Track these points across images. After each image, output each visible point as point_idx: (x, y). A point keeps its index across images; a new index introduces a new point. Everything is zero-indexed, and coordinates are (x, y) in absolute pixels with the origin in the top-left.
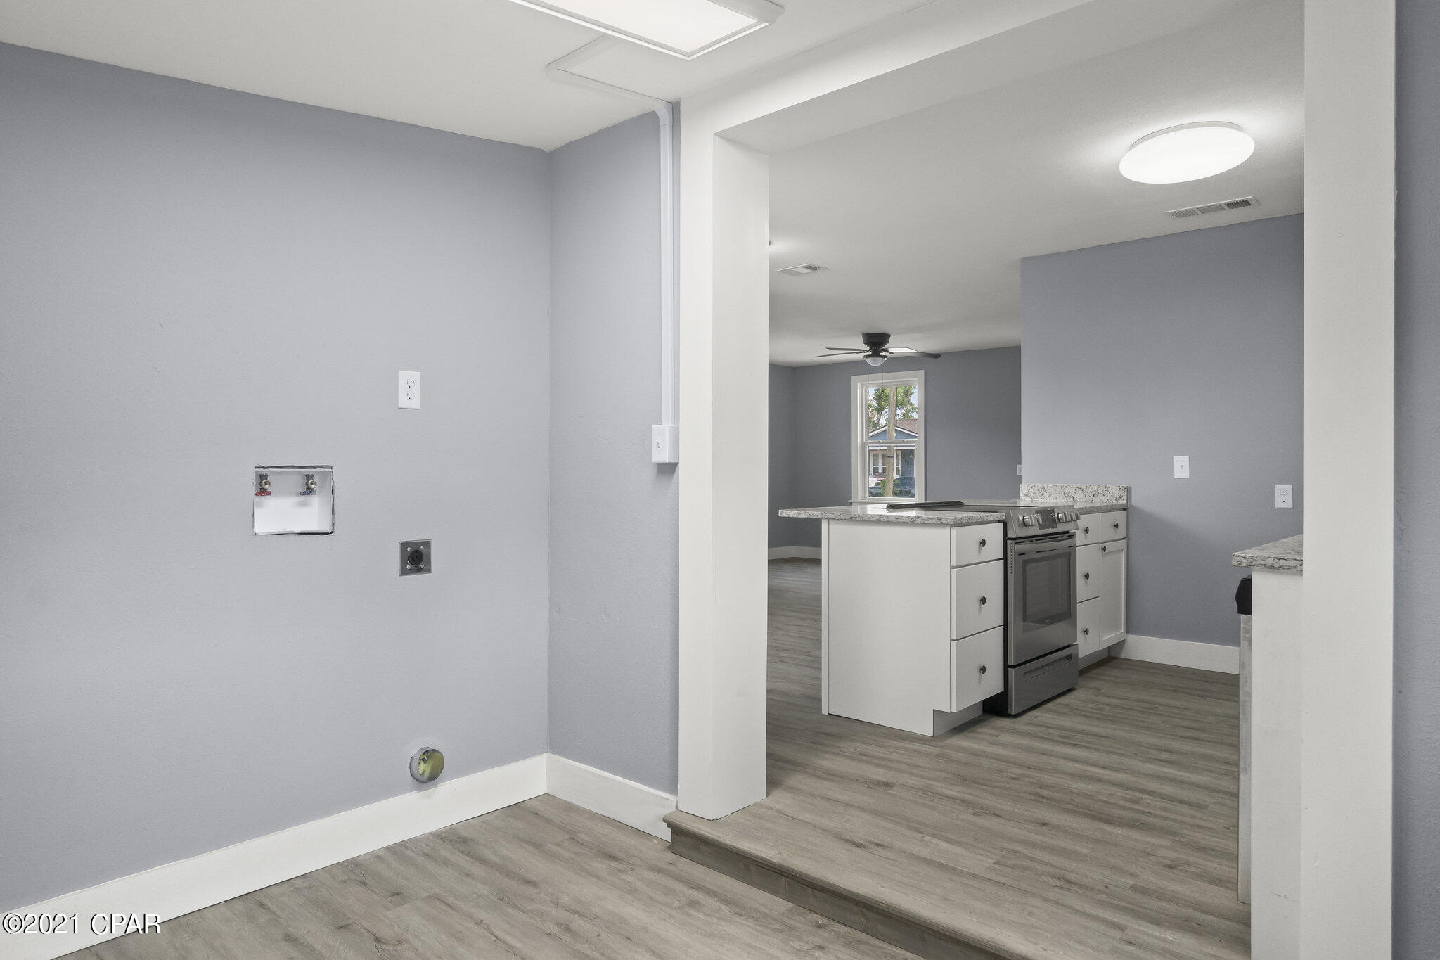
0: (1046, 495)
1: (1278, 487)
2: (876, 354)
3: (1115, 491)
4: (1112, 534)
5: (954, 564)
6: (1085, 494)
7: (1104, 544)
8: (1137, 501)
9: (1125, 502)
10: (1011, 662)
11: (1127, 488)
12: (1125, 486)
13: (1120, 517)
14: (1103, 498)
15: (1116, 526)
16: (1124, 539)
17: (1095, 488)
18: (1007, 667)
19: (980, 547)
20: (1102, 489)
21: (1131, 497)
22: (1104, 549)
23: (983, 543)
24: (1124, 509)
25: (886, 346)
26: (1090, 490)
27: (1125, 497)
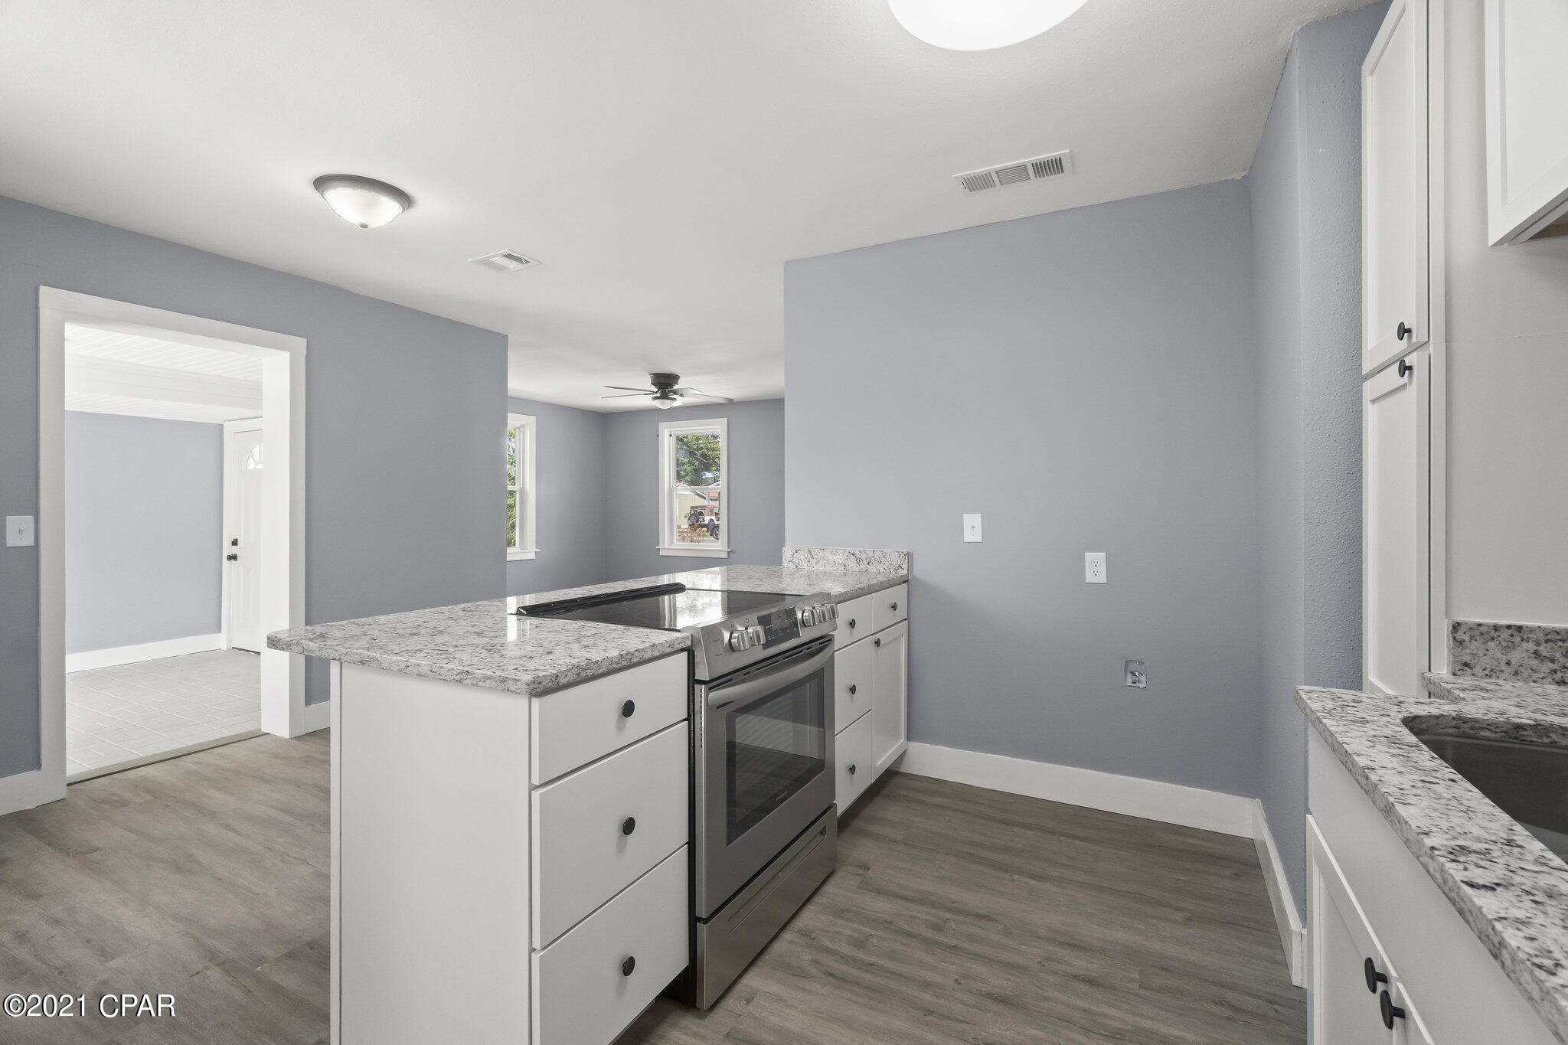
0: (813, 561)
1: (1089, 556)
2: (665, 396)
3: (895, 560)
4: (889, 618)
5: (536, 781)
6: (859, 561)
7: (877, 636)
8: (920, 571)
9: (905, 572)
10: (702, 911)
11: (907, 554)
12: (905, 551)
13: (899, 594)
14: (881, 567)
15: (894, 607)
16: (905, 619)
17: (871, 554)
18: (694, 921)
19: (619, 721)
20: (878, 554)
21: (912, 565)
22: (877, 643)
23: (628, 709)
24: (904, 582)
25: (675, 387)
26: (864, 556)
27: (905, 566)
